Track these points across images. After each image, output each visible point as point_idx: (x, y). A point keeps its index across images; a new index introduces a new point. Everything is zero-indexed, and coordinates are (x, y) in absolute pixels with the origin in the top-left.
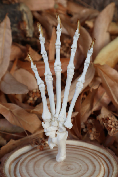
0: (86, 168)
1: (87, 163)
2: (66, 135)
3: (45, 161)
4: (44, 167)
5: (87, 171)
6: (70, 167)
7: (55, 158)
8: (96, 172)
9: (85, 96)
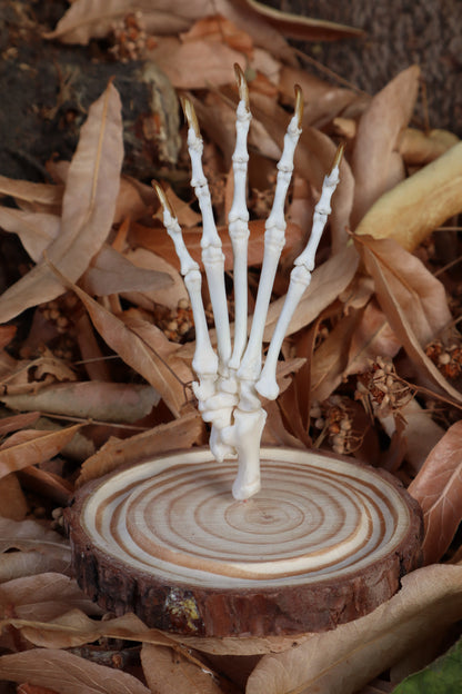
0: (318, 518)
1: (320, 505)
2: (260, 419)
3: (202, 499)
4: (196, 514)
5: (321, 524)
6: (272, 514)
7: (230, 492)
8: (345, 527)
9: (325, 331)
